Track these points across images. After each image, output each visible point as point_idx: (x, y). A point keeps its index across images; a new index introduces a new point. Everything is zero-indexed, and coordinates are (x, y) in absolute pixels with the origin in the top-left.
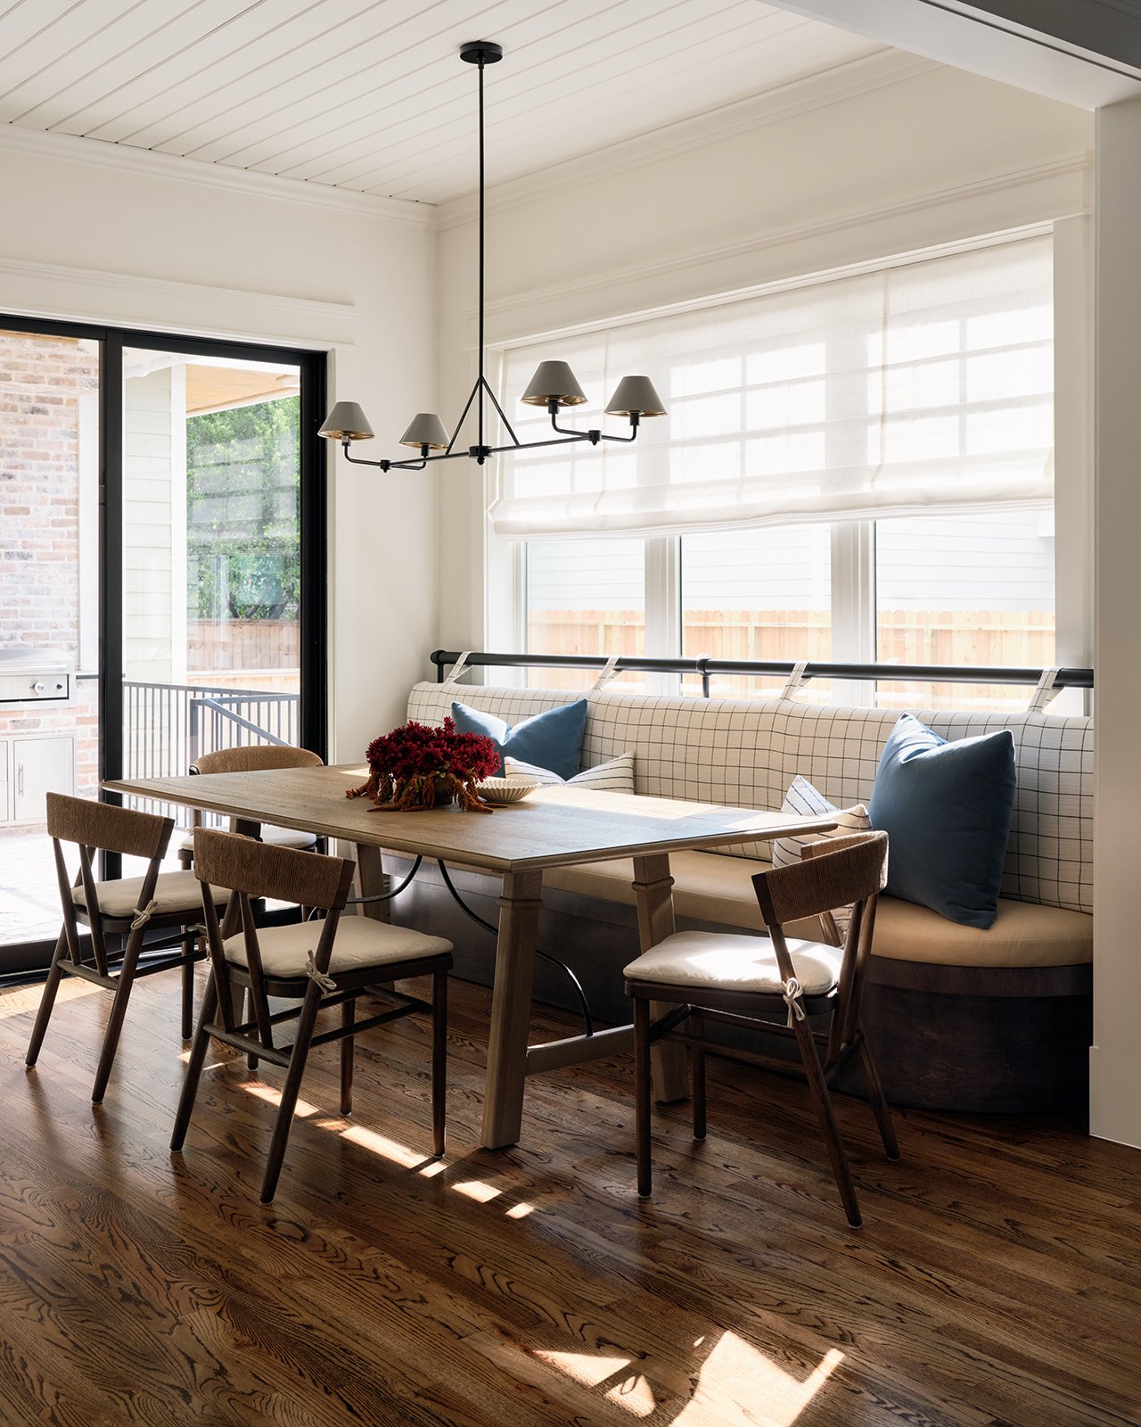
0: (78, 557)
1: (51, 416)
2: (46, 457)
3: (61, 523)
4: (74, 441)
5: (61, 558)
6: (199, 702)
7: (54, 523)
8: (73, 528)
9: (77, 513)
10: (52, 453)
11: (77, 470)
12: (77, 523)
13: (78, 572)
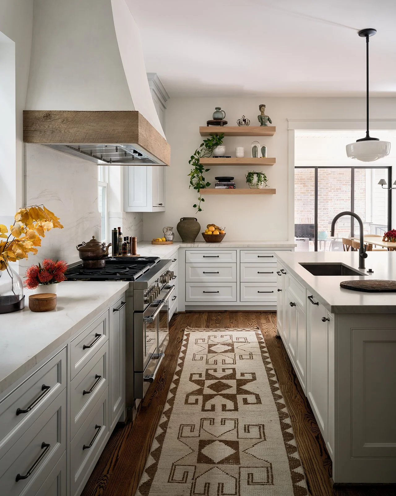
0: (365, 199)
1: (360, 173)
2: (359, 180)
3: (362, 193)
4: (364, 177)
5: (362, 200)
6: (378, 227)
7: (361, 193)
8: (364, 194)
9: (365, 191)
10: (360, 180)
11: (365, 182)
12: (365, 193)
13: (365, 202)
